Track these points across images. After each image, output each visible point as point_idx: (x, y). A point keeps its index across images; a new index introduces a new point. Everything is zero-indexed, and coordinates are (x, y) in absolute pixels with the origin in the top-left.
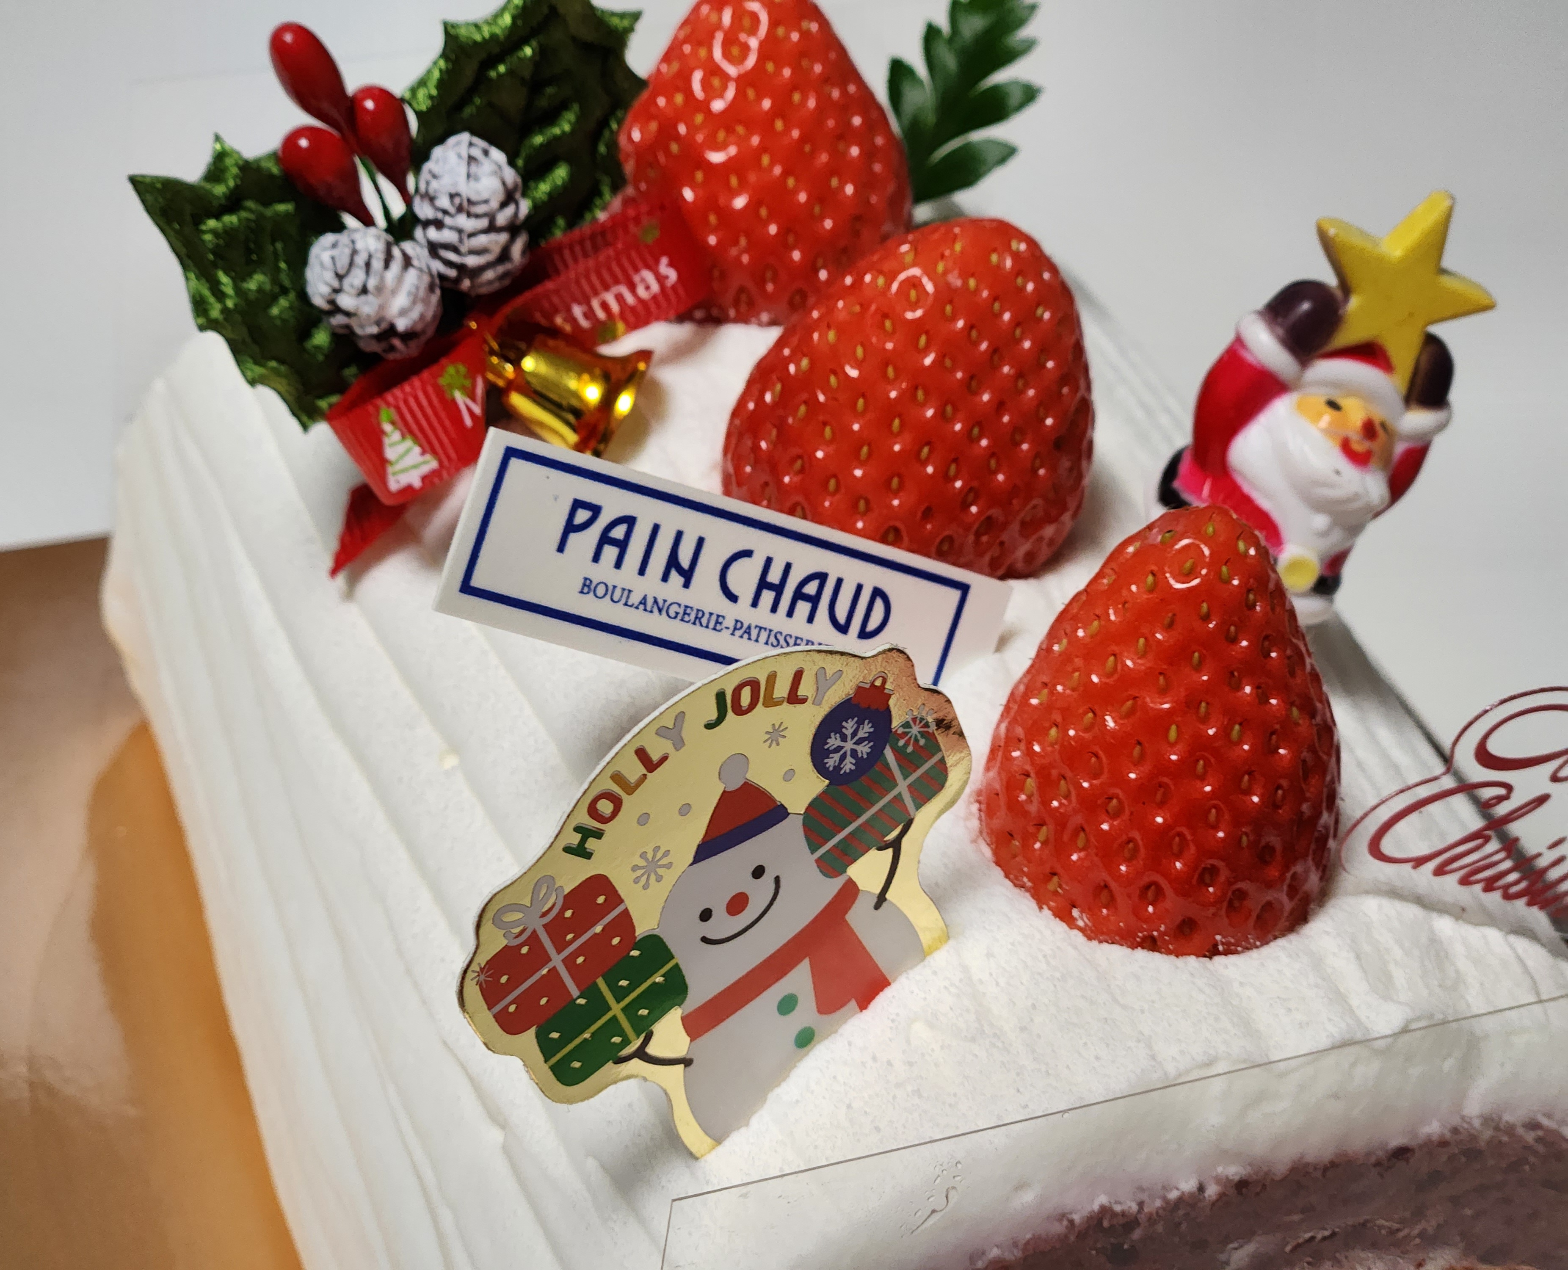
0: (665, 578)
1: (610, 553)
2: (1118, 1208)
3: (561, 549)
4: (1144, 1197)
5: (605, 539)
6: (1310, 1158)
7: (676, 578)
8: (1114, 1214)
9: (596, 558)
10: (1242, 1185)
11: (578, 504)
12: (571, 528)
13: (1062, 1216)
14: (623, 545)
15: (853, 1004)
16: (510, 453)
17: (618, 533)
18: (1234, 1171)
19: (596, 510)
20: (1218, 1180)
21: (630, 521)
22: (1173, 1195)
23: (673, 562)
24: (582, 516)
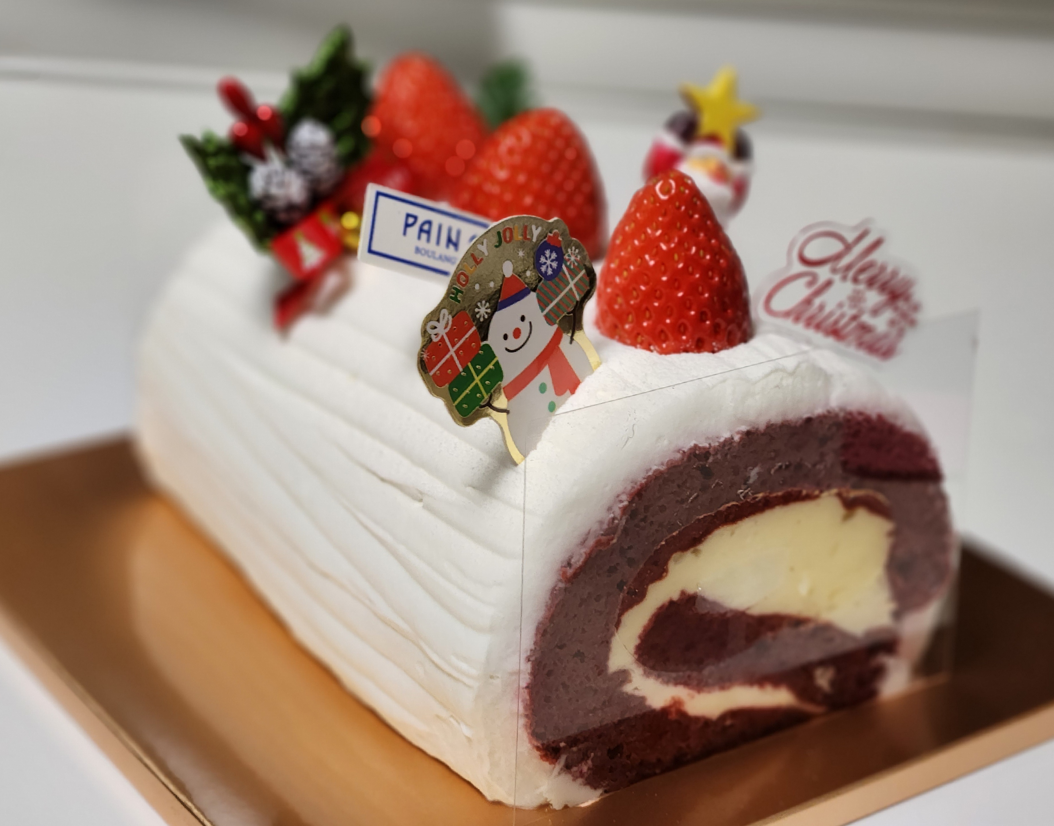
0: (447, 246)
1: (424, 236)
2: (700, 445)
3: (405, 233)
4: (710, 441)
5: (421, 230)
6: (773, 422)
7: (452, 247)
8: (700, 448)
9: (419, 237)
10: (748, 433)
11: (408, 216)
12: (407, 225)
13: (678, 451)
14: (428, 232)
15: (568, 392)
16: (379, 194)
17: (426, 227)
18: (744, 428)
19: (415, 218)
20: (738, 433)
21: (429, 223)
22: (722, 440)
23: (449, 240)
24: (411, 220)
